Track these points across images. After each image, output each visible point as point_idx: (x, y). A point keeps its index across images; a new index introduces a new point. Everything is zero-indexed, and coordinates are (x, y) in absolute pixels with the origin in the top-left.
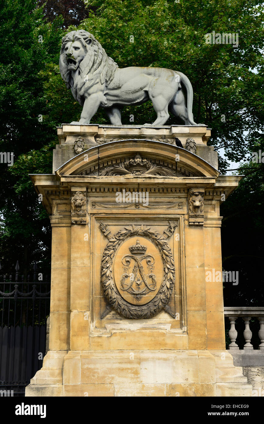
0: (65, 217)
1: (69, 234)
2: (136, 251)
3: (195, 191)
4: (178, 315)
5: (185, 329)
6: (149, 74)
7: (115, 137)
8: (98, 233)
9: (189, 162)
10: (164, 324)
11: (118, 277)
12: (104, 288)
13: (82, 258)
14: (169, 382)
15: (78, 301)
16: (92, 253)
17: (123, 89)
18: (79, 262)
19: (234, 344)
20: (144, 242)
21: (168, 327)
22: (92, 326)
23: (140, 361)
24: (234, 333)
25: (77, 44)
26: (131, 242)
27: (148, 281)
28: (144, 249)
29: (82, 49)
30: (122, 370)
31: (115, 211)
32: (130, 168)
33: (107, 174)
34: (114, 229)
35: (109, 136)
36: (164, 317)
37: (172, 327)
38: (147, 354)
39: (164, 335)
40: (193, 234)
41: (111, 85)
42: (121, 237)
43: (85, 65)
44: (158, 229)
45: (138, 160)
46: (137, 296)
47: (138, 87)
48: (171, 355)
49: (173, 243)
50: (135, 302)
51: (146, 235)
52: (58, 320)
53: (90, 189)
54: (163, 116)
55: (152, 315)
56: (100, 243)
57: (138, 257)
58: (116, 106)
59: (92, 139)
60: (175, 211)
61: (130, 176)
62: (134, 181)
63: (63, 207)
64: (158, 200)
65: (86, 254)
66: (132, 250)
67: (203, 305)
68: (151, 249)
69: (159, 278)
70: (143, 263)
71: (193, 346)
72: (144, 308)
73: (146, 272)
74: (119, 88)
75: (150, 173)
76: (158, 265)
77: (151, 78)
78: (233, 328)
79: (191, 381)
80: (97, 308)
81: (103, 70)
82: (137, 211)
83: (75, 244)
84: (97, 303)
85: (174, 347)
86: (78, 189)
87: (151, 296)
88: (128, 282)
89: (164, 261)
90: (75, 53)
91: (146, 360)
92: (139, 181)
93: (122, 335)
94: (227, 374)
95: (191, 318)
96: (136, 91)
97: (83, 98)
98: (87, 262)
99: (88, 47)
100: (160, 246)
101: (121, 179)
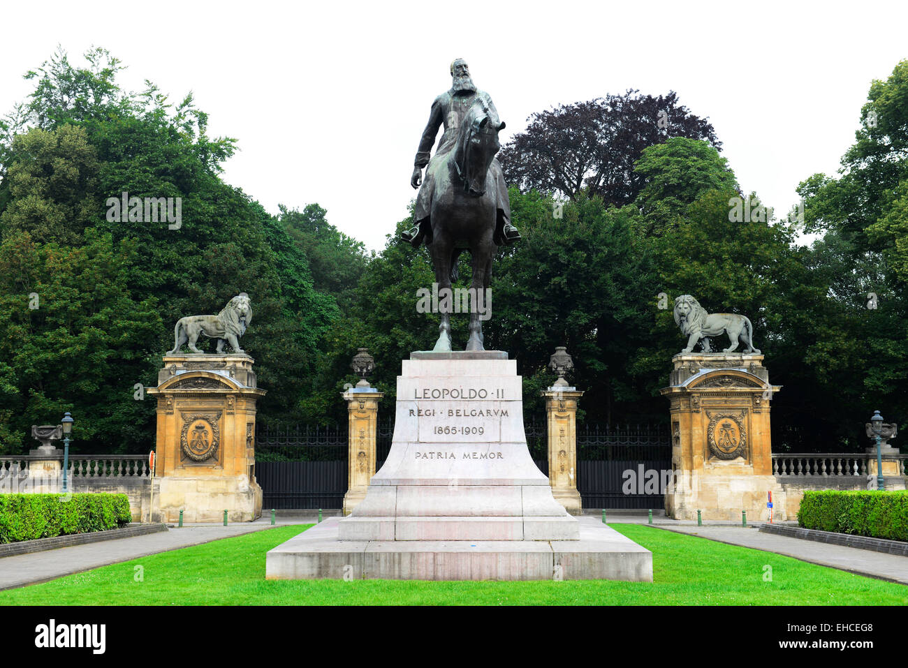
0: (687, 407)
1: (691, 417)
2: (725, 426)
3: (756, 395)
4: (748, 458)
5: (752, 465)
6: (727, 319)
7: (710, 361)
8: (705, 417)
9: (754, 381)
10: (741, 462)
11: (717, 439)
12: (709, 443)
13: (698, 430)
14: (744, 490)
15: (697, 451)
16: (703, 427)
17: (711, 328)
18: (697, 431)
19: (777, 472)
20: (730, 421)
21: (743, 464)
22: (705, 463)
23: (729, 480)
24: (777, 467)
25: (686, 305)
26: (723, 421)
27: (732, 441)
28: (730, 425)
29: (689, 308)
30: (721, 484)
31: (714, 405)
32: (722, 383)
33: (710, 386)
34: (713, 414)
35: (706, 361)
36: (740, 459)
37: (745, 464)
38: (732, 477)
39: (741, 468)
40: (755, 417)
41: (705, 326)
42: (718, 419)
43: (691, 317)
44: (736, 414)
45: (727, 380)
46: (727, 449)
47: (720, 327)
48: (745, 477)
49: (744, 421)
50: (726, 452)
51: (731, 417)
52: (686, 460)
53: (702, 394)
54: (735, 345)
55: (735, 458)
56: (706, 421)
57: (727, 429)
58: (707, 337)
59: (698, 363)
60: (746, 405)
61: (724, 388)
62: (725, 391)
63: (685, 402)
64: (737, 399)
65: (700, 428)
66: (723, 425)
67: (761, 453)
68: (734, 425)
69: (738, 439)
70: (730, 432)
71: (756, 473)
72: (731, 455)
73: (731, 437)
74: (709, 328)
75: (733, 386)
76: (737, 433)
77: (727, 321)
78: (776, 464)
79: (755, 490)
80: (706, 454)
81: (700, 319)
82: (726, 405)
83: (694, 422)
84: (706, 452)
85: (746, 474)
86: (696, 395)
87: (735, 448)
88: (722, 442)
89: (741, 431)
90: (686, 311)
91: (733, 480)
92: (728, 391)
93: (720, 468)
94: (773, 487)
95: (755, 460)
96: (719, 330)
97: (689, 335)
98: (701, 431)
99: (692, 306)
100: (739, 424)
101: (718, 389)
